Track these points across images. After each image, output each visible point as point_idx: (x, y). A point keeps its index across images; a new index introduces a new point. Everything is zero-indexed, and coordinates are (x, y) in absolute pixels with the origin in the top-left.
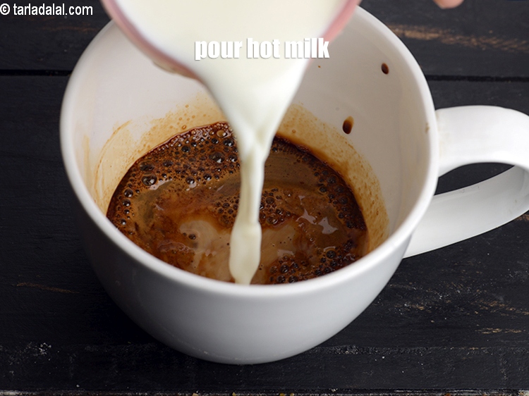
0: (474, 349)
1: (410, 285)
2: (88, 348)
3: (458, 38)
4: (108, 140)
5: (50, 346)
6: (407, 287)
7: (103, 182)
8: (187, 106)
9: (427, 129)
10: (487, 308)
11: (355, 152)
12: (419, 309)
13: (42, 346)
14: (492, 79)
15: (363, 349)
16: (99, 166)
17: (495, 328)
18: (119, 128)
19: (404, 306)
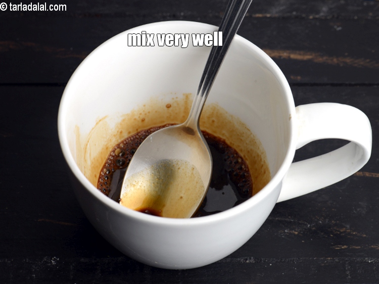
0: (329, 259)
1: (289, 218)
2: (82, 260)
3: (325, 58)
4: (93, 128)
5: (58, 259)
6: (287, 219)
7: (90, 155)
8: (144, 106)
9: (290, 118)
10: (338, 233)
11: (251, 134)
12: (294, 234)
13: (53, 259)
14: (346, 85)
15: (258, 259)
16: (87, 145)
17: (343, 245)
18: (100, 121)
19: (285, 232)
